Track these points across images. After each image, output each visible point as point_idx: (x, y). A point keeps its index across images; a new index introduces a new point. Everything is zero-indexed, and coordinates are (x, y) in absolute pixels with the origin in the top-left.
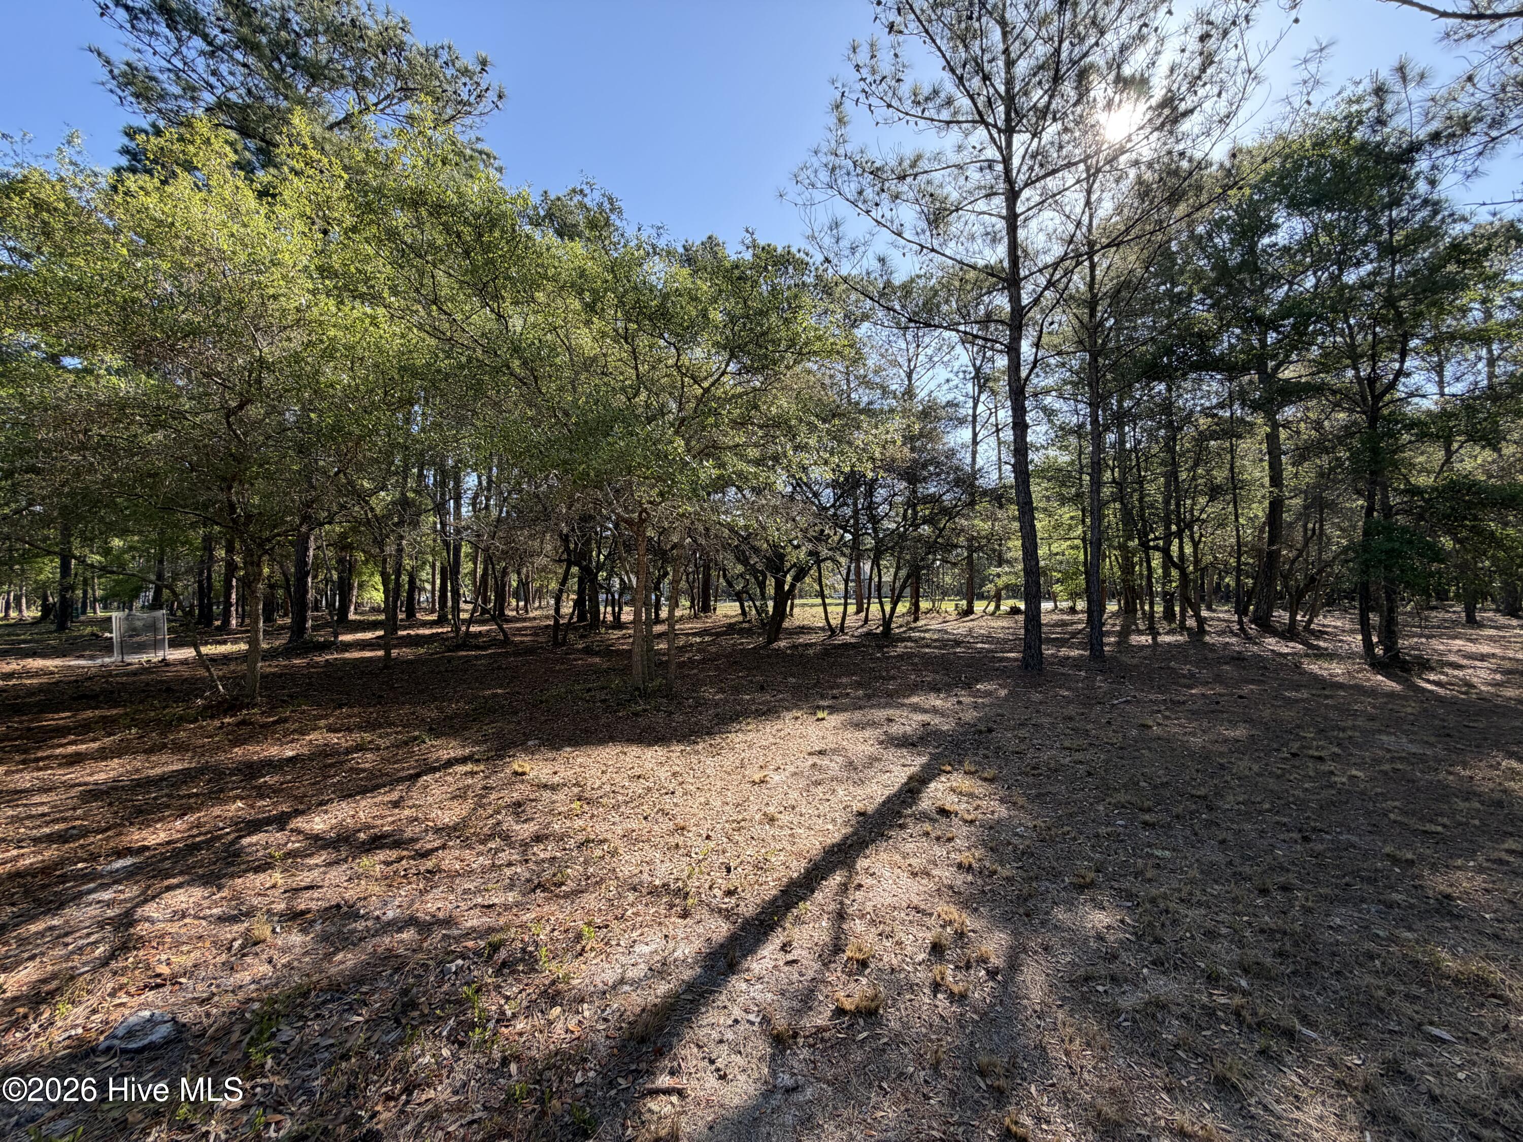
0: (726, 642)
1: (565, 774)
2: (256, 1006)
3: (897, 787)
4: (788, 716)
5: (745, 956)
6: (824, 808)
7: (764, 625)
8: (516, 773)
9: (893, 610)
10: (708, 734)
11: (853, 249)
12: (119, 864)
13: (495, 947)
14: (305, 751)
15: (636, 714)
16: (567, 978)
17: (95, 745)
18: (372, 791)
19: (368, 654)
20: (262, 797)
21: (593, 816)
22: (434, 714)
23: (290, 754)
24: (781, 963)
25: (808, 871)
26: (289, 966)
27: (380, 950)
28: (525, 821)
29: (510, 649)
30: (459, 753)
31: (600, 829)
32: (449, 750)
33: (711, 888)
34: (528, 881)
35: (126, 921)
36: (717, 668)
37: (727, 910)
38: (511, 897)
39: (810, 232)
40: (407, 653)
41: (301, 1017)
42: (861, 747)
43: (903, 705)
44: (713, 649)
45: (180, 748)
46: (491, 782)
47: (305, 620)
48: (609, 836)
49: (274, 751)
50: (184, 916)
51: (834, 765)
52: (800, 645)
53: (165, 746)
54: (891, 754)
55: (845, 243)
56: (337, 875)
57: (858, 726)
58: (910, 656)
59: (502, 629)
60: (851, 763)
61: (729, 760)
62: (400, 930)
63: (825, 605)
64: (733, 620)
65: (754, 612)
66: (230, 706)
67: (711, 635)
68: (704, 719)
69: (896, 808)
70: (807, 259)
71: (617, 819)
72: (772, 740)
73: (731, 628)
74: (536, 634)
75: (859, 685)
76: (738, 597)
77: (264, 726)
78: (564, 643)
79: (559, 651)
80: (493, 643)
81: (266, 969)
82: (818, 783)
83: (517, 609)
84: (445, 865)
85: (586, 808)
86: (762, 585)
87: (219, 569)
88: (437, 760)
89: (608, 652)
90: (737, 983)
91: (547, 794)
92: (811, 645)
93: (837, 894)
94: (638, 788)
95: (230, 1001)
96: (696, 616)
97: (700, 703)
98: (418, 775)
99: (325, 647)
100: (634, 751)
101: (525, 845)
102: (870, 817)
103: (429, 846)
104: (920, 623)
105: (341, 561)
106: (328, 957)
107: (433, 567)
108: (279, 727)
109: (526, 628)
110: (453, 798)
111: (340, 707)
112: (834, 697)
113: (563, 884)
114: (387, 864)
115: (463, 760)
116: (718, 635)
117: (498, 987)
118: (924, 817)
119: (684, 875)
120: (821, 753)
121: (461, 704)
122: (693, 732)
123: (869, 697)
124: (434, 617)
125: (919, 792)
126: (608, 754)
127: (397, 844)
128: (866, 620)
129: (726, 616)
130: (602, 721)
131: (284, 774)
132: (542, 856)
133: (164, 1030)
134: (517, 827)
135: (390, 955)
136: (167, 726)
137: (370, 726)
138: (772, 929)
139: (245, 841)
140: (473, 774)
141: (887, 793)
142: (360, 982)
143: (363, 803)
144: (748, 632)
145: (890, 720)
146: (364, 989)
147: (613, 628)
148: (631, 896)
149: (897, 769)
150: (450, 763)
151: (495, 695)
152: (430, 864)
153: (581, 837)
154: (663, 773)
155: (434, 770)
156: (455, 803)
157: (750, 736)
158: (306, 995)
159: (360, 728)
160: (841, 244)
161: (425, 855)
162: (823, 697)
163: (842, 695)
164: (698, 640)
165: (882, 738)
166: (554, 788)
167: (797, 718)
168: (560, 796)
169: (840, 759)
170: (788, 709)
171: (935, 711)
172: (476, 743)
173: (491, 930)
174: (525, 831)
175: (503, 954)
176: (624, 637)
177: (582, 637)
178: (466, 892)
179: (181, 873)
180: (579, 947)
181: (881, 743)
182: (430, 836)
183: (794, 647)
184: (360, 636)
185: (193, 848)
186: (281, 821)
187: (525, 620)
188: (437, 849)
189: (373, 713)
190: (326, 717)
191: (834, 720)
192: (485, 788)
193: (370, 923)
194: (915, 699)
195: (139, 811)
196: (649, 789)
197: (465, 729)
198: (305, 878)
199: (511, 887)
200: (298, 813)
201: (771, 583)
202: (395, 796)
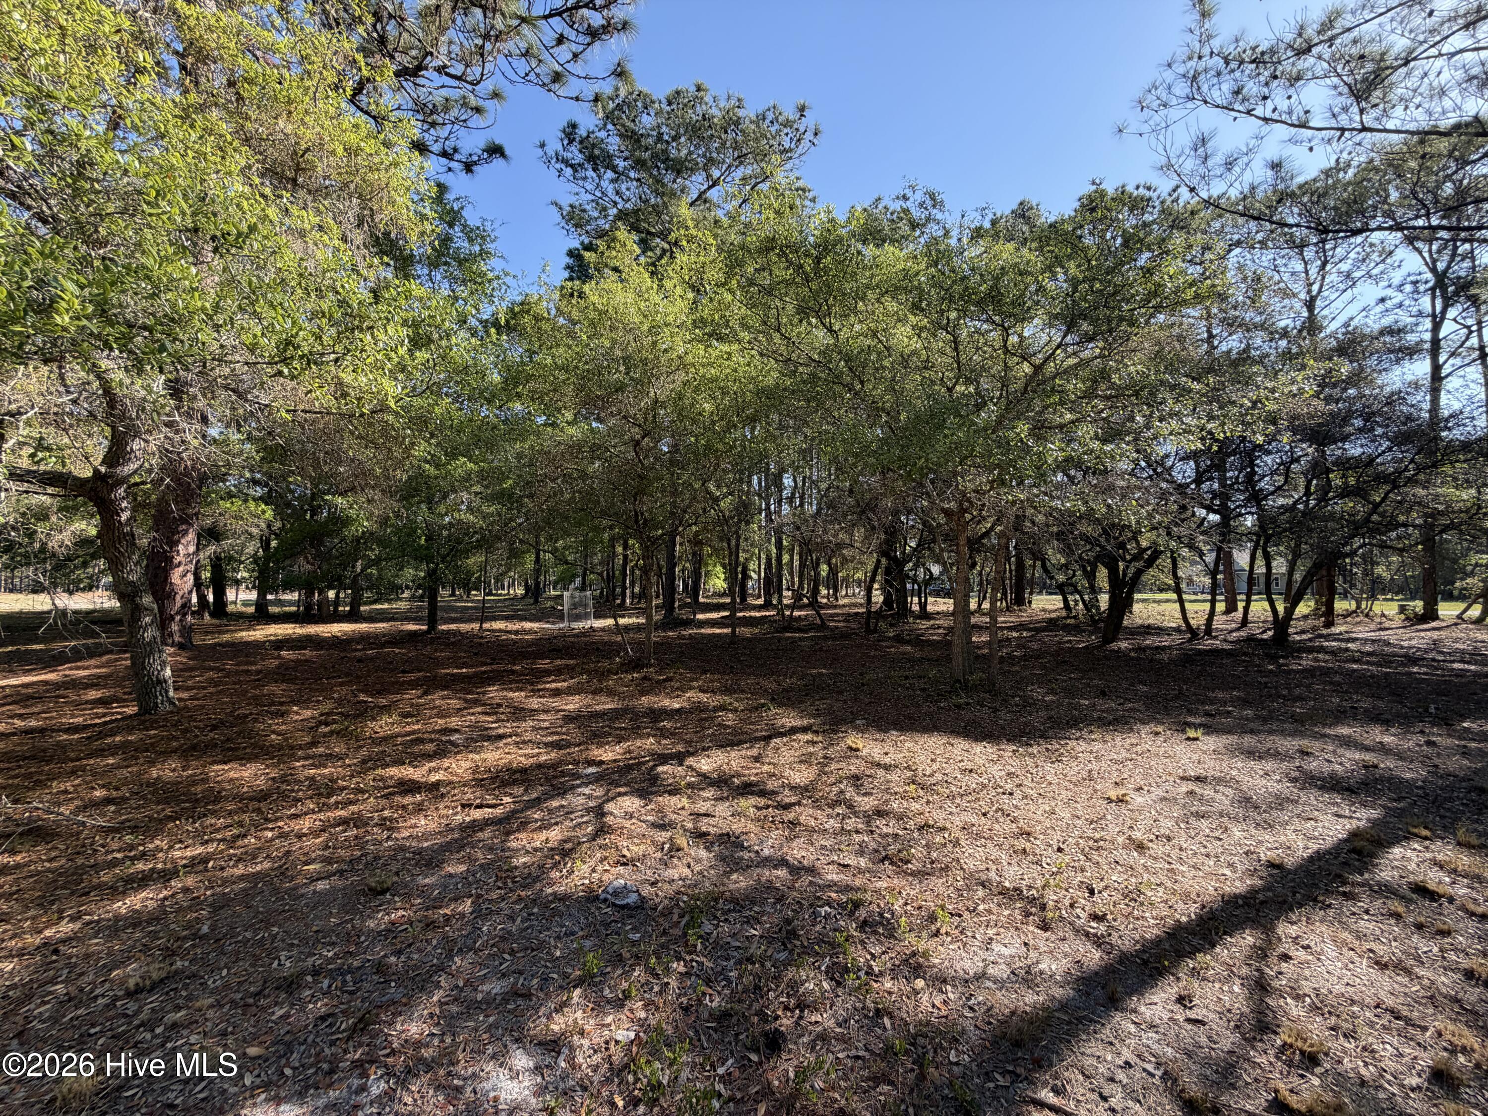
0: (1052, 638)
1: (894, 757)
2: (685, 898)
3: (1329, 843)
4: (1145, 729)
5: (1130, 995)
6: (1214, 847)
7: (1094, 622)
8: (850, 748)
9: (1290, 612)
10: (1041, 737)
11: (1229, 165)
12: (590, 770)
13: (857, 905)
14: (686, 705)
15: (958, 706)
16: (925, 954)
17: (565, 684)
18: (737, 745)
19: (718, 631)
20: (665, 738)
21: (928, 802)
22: (774, 686)
23: (677, 706)
24: (1180, 1018)
25: (1200, 917)
26: (700, 873)
27: (763, 879)
28: (865, 794)
29: (828, 633)
30: (798, 722)
31: (938, 816)
32: (790, 719)
33: (1072, 906)
34: (876, 851)
35: (599, 812)
36: (1043, 667)
37: (1095, 935)
38: (863, 862)
39: (1164, 160)
40: (744, 631)
41: (715, 917)
42: (1260, 782)
43: (1325, 736)
44: (1035, 646)
45: (611, 693)
46: (830, 752)
47: (673, 602)
48: (948, 825)
49: (666, 703)
50: (631, 817)
51: (1223, 798)
52: (1148, 647)
53: (602, 690)
54: (1311, 798)
55: (1217, 160)
56: (722, 809)
57: (1251, 754)
58: (1326, 672)
59: (818, 613)
60: (1248, 800)
61: (1073, 770)
62: (776, 867)
63: (1181, 601)
64: (1054, 615)
65: (1081, 606)
66: (634, 665)
67: (1029, 630)
68: (1036, 719)
69: (1335, 869)
70: (1148, 194)
71: (954, 810)
72: (1124, 754)
73: (1052, 624)
74: (848, 621)
75: (1245, 703)
76: (1061, 589)
77: (658, 682)
78: (875, 631)
79: (871, 637)
80: (811, 627)
81: (686, 872)
82: (1199, 816)
83: (828, 597)
84: (802, 819)
85: (921, 793)
86: (1091, 576)
87: (620, 560)
88: (783, 726)
89: (918, 641)
90: (1122, 1022)
91: (881, 773)
92: (1164, 648)
93: (1250, 957)
94: (972, 782)
95: (669, 889)
96: (1008, 609)
97: (1027, 703)
98: (770, 737)
99: (688, 623)
100: (961, 745)
101: (868, 818)
102: (1289, 872)
103: (787, 800)
104: (1336, 630)
105: (694, 554)
106: (727, 874)
107: (759, 559)
108: (668, 684)
109: (838, 615)
110: (801, 762)
111: (705, 672)
112: (1208, 714)
113: (908, 862)
114: (759, 809)
115: (805, 730)
116: (1038, 630)
117: (862, 942)
118: (1386, 890)
119: (1039, 883)
120: (1198, 779)
121: (794, 680)
122: (1023, 733)
123: (1265, 720)
124: (761, 601)
125: (1373, 855)
126: (934, 743)
127: (763, 793)
128: (1245, 622)
129: (1044, 610)
130: (925, 709)
131: (676, 721)
132: (885, 830)
133: (632, 898)
134: (859, 799)
135: (769, 887)
136: (603, 675)
137: (727, 690)
138: (1161, 974)
139: (660, 769)
140: (814, 743)
141: (1314, 846)
142: (753, 902)
143: (733, 754)
144: (1076, 629)
145: (1304, 753)
146: (756, 909)
147: (920, 617)
148: (981, 893)
149: (1327, 820)
150: (793, 731)
151: (822, 674)
152: (791, 816)
153: (920, 820)
154: (996, 771)
155: (782, 735)
156: (803, 767)
157: (1096, 746)
158: (716, 900)
159: (723, 693)
160: (1210, 163)
161: (787, 807)
162: (1190, 712)
163: (1219, 713)
164: (1015, 634)
165: (1294, 774)
166: (887, 768)
167: (1157, 734)
168: (893, 777)
169: (1230, 792)
170: (1143, 722)
171: (1383, 749)
172: (812, 716)
173: (848, 888)
174: (867, 803)
175: (862, 913)
176: (932, 627)
177: (892, 625)
178: (823, 847)
179: (625, 785)
180: (933, 927)
181: (1294, 780)
182: (787, 792)
183: (1141, 649)
184: (709, 615)
185: (629, 768)
186: (680, 758)
187: (835, 607)
188: (794, 804)
189: (728, 680)
190: (696, 680)
191: (1211, 742)
192: (825, 757)
193: (752, 855)
194: (1345, 731)
195: (595, 735)
196: (984, 786)
197: (800, 702)
198: (703, 807)
199: (861, 853)
200: (692, 754)
201: (1102, 574)
202: (755, 752)
